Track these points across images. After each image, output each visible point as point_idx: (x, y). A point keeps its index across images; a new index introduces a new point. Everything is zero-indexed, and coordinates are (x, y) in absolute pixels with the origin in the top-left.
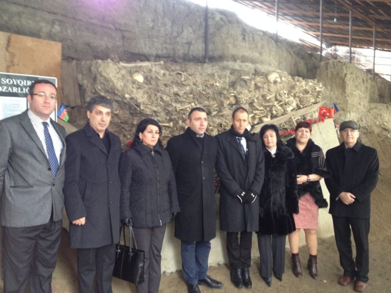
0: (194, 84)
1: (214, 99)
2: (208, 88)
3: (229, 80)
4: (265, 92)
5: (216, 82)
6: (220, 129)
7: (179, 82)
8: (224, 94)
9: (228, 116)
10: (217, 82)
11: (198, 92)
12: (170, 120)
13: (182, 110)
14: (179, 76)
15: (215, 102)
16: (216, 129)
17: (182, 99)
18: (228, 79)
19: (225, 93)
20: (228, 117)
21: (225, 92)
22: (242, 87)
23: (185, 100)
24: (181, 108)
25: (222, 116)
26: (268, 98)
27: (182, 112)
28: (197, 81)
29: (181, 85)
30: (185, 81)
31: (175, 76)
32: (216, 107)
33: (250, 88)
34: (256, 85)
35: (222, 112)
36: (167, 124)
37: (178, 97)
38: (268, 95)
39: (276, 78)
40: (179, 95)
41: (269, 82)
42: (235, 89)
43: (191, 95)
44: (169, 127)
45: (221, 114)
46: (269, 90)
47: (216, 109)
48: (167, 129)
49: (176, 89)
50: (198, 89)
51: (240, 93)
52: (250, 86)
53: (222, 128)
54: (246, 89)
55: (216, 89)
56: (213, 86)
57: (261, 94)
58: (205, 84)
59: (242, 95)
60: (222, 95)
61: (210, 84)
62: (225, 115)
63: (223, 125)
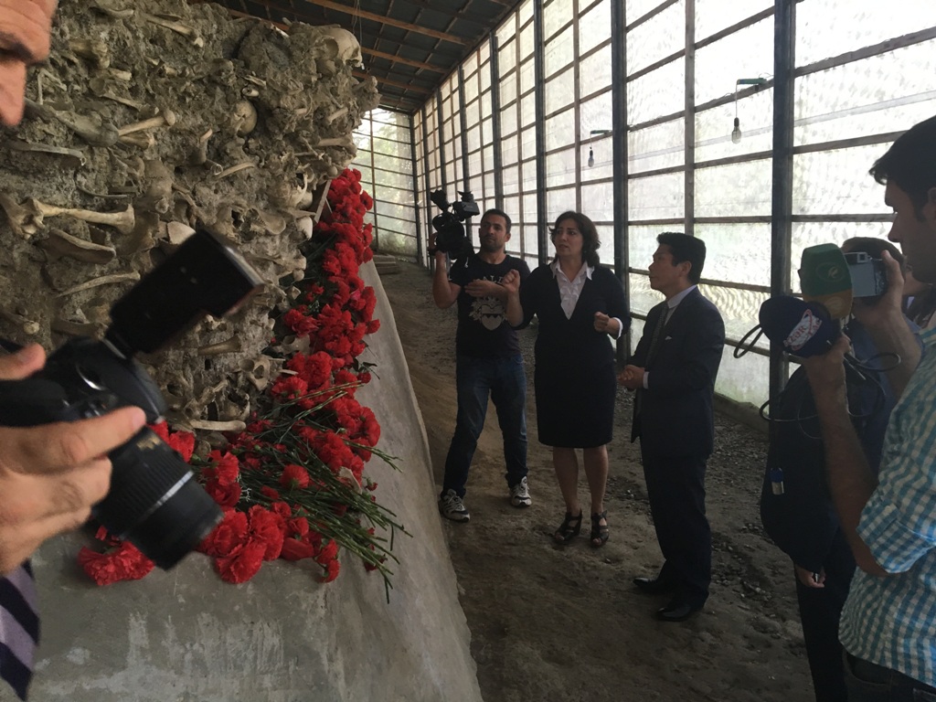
2: (164, 51)
3: (220, 31)
4: (329, 95)
6: (232, 234)
17: (101, 87)
19: (230, 83)
22: (281, 67)
26: (331, 120)
36: (115, 217)
38: (333, 109)
43: (127, 76)
50: (141, 48)
51: (280, 90)
52: (306, 66)
53: (240, 229)
54: (294, 77)
55: (190, 59)
56: (184, 45)
57: (319, 104)
58: (155, 30)
59: (289, 100)
60: (218, 89)
61: (174, 31)
62: (241, 177)
63: (244, 216)
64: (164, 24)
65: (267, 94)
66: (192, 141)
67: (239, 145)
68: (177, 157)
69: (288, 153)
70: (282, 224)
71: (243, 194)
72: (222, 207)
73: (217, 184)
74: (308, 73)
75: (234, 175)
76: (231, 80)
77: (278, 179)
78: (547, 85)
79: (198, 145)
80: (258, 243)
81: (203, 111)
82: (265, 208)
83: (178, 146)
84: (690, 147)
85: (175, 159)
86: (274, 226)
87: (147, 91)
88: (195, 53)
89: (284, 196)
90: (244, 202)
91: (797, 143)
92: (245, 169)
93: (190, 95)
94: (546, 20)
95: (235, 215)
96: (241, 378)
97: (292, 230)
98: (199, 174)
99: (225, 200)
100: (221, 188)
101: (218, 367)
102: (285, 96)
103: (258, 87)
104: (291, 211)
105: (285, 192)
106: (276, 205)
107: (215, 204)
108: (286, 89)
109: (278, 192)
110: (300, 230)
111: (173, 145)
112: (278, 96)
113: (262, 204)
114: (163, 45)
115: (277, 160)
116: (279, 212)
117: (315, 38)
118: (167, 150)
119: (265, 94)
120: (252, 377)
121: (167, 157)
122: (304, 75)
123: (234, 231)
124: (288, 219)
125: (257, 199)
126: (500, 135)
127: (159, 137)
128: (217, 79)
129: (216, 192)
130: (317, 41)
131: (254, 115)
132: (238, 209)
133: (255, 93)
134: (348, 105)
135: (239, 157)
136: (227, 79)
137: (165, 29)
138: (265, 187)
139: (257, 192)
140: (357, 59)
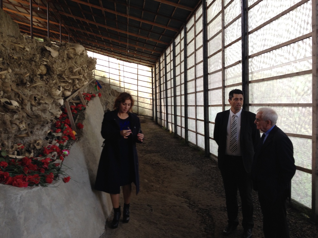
1: (25, 67)
2: (16, 52)
4: (73, 63)
8: (35, 62)
9: (41, 87)
10: (27, 46)
11: (8, 55)
15: (26, 71)
16: (30, 103)
18: (35, 45)
20: (41, 89)
25: (35, 88)
26: (75, 71)
28: (5, 41)
32: (28, 76)
34: (68, 55)
35: (35, 82)
38: (75, 67)
41: (75, 54)
42: (47, 57)
43: (1, 59)
46: (76, 63)
50: (7, 51)
51: (53, 62)
52: (63, 56)
53: (36, 102)
54: (59, 59)
55: (25, 54)
56: (23, 50)
57: (70, 66)
58: (13, 46)
59: (56, 65)
60: (33, 62)
61: (19, 47)
62: (39, 87)
63: (38, 98)
64: (16, 45)
65: (49, 64)
66: (22, 77)
67: (38, 78)
68: (16, 81)
69: (56, 80)
70: (51, 101)
71: (39, 92)
72: (31, 96)
73: (30, 89)
74: (64, 58)
75: (36, 86)
76: (37, 60)
77: (51, 88)
78: (188, 59)
79: (23, 78)
80: (43, 106)
81: (27, 68)
82: (47, 96)
83: (17, 78)
84: (224, 81)
85: (16, 82)
86: (49, 101)
87: (7, 63)
88: (27, 52)
89: (53, 93)
90: (40, 94)
91: (250, 80)
92: (40, 85)
93: (22, 64)
94: (188, 37)
95: (35, 98)
96: (32, 145)
97: (55, 103)
98: (24, 86)
99: (33, 93)
100: (32, 90)
101: (24, 141)
102: (55, 64)
103: (47, 62)
104: (55, 97)
105: (53, 91)
106: (50, 95)
107: (29, 95)
108: (55, 62)
109: (51, 91)
110: (58, 103)
111: (15, 78)
112: (53, 64)
113: (46, 95)
114: (16, 50)
115: (52, 82)
116: (52, 97)
117: (67, 48)
118: (13, 79)
119: (49, 63)
120: (35, 145)
121: (14, 81)
122: (62, 58)
123: (34, 102)
124: (54, 99)
125: (44, 93)
126: (176, 75)
127: (11, 75)
128: (33, 60)
129: (30, 91)
130: (68, 48)
131: (46, 69)
132: (36, 96)
133: (45, 63)
134: (83, 66)
135: (38, 81)
136: (36, 59)
137: (16, 47)
138: (47, 90)
139: (44, 91)
140: (84, 53)
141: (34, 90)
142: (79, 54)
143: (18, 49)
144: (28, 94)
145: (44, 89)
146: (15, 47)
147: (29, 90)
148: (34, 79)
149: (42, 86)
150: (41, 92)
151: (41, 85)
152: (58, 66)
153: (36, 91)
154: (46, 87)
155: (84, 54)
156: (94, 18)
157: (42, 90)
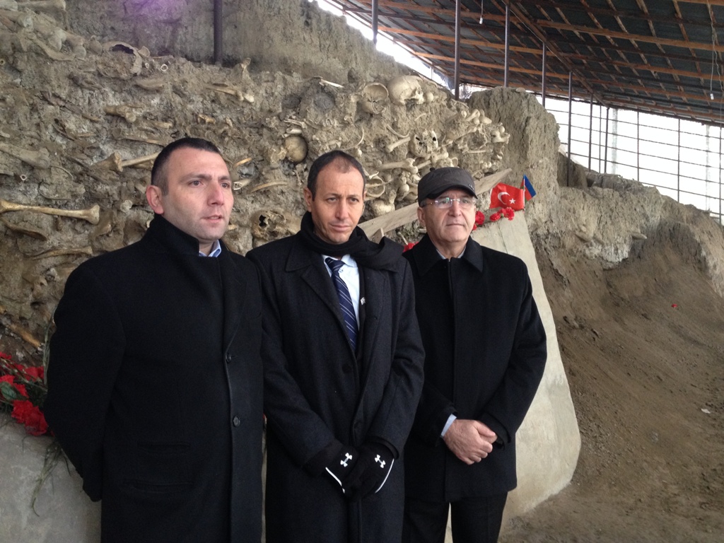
0: (177, 91)
1: (242, 142)
2: (222, 107)
3: (284, 89)
4: (384, 129)
5: (245, 91)
6: (258, 233)
7: (124, 76)
8: (270, 129)
9: (282, 192)
10: (250, 91)
11: (189, 114)
12: (92, 198)
13: (133, 167)
14: (125, 57)
15: (244, 152)
16: (248, 232)
17: (133, 134)
18: (280, 87)
19: (272, 125)
20: (282, 198)
21: (274, 122)
22: (324, 112)
23: (144, 137)
24: (132, 162)
26: (391, 148)
27: (134, 173)
28: (184, 82)
29: (131, 86)
30: (143, 76)
31: (110, 55)
32: (246, 165)
33: (345, 113)
34: (360, 105)
35: (265, 180)
36: (78, 213)
37: (123, 127)
38: (393, 139)
39: (414, 92)
40: (123, 119)
41: (393, 101)
42: (301, 115)
43: (168, 125)
44: (85, 222)
45: (262, 187)
46: (394, 125)
47: (246, 171)
48: (78, 227)
49: (113, 101)
50: (190, 106)
51: (317, 128)
53: (266, 229)
56: (235, 101)
57: (374, 136)
58: (212, 94)
59: (324, 134)
60: (265, 130)
61: (226, 93)
62: (275, 192)
63: (269, 220)
64: (218, 89)
67: (274, 169)
71: (280, 204)
72: (255, 214)
88: (248, 106)
92: (277, 186)
95: (262, 219)
99: (261, 208)
102: (320, 131)
108: (321, 126)
112: (315, 132)
119: (306, 131)
123: (260, 230)
125: (294, 208)
128: (264, 123)
131: (301, 147)
132: (267, 215)
133: (296, 131)
134: (421, 136)
135: (272, 177)
136: (270, 123)
137: (219, 93)
138: (300, 200)
139: (292, 202)
140: (415, 97)
141: (263, 199)
142: (403, 102)
143: (223, 99)
144: (246, 210)
145: (291, 198)
146: (216, 94)
147: (251, 199)
148: (263, 173)
149: (284, 190)
150: (283, 205)
151: (280, 188)
152: (328, 137)
153: (271, 202)
154: (296, 191)
155: (417, 100)
156: (620, 22)
157: (287, 198)
